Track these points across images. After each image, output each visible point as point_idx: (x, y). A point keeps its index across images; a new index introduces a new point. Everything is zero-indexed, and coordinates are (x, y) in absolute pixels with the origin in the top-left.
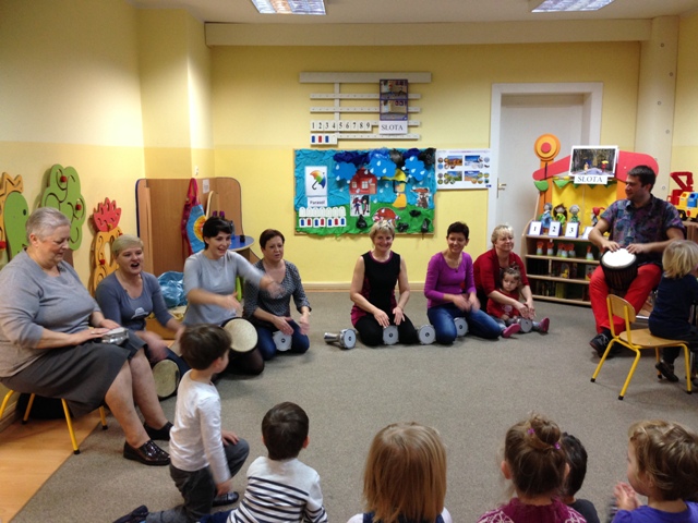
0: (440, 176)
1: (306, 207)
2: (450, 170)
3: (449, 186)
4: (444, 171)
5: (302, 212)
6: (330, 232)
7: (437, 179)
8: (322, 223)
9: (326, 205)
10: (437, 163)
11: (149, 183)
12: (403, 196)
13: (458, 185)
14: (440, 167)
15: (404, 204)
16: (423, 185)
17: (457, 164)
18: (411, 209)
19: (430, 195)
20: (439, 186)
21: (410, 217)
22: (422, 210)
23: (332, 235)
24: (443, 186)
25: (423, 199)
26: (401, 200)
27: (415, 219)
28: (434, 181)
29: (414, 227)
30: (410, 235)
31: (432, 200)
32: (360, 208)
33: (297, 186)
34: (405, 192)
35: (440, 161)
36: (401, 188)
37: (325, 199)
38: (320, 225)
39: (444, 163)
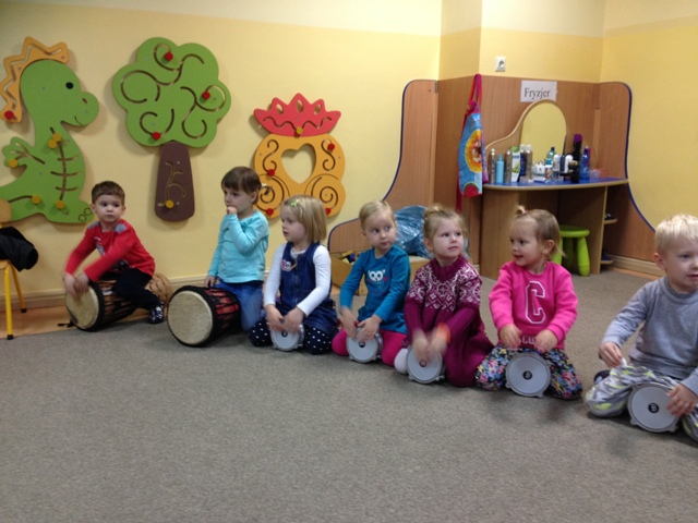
11: (441, 86)
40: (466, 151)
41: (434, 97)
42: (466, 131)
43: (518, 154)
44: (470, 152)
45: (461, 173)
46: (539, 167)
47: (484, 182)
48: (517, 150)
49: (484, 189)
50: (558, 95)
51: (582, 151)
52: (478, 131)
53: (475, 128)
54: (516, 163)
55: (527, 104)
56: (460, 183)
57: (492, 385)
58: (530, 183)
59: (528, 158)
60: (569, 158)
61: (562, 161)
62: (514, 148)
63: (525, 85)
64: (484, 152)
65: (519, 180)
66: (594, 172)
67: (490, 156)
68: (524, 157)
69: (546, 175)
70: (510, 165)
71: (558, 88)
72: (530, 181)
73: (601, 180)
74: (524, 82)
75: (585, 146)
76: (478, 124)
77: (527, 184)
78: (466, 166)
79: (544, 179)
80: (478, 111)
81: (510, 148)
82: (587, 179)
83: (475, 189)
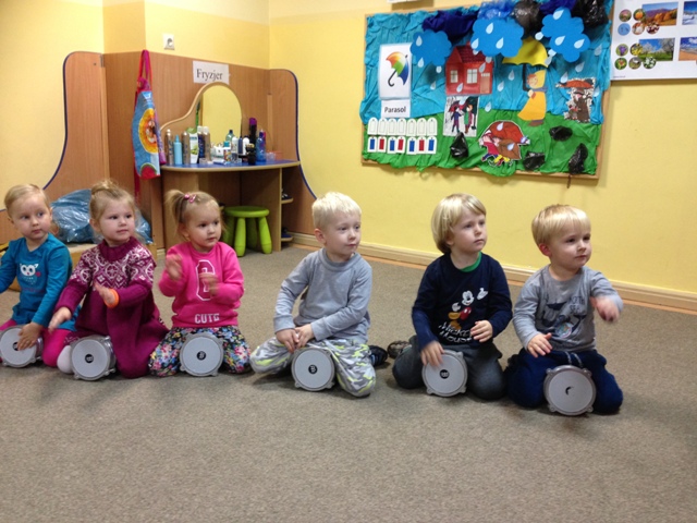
0: (622, 50)
1: (378, 119)
2: (646, 35)
3: (641, 73)
4: (631, 40)
5: (374, 126)
6: (411, 163)
7: (614, 57)
8: (400, 148)
9: (407, 113)
10: (617, 22)
12: (541, 96)
13: (662, 70)
14: (624, 30)
15: (541, 113)
16: (582, 74)
17: (663, 21)
18: (554, 125)
19: (597, 94)
20: (617, 74)
21: (549, 139)
22: (576, 126)
23: (414, 168)
24: (628, 73)
25: (581, 103)
26: (536, 105)
27: (561, 145)
28: (606, 62)
29: (557, 162)
30: (546, 178)
31: (600, 105)
32: (461, 119)
33: (367, 81)
34: (544, 89)
35: (624, 17)
36: (538, 80)
37: (407, 104)
38: (396, 150)
39: (632, 22)
40: (140, 131)
41: (101, 71)
42: (138, 110)
43: (196, 135)
44: (145, 133)
45: (137, 154)
46: (218, 149)
47: (161, 164)
48: (195, 131)
49: (162, 171)
50: (231, 78)
51: (258, 134)
52: (151, 110)
53: (147, 107)
54: (194, 144)
55: (201, 85)
56: (137, 165)
57: (166, 371)
58: (210, 165)
59: (206, 140)
60: (246, 141)
61: (240, 143)
62: (191, 130)
63: (196, 65)
64: (159, 132)
65: (198, 162)
66: (270, 155)
67: (166, 136)
68: (202, 139)
69: (225, 157)
70: (188, 146)
71: (230, 72)
72: (210, 163)
73: (277, 162)
74: (194, 62)
75: (260, 129)
76: (149, 103)
77: (206, 166)
78: (141, 147)
79: (222, 161)
80: (149, 89)
81: (186, 130)
82: (264, 161)
83: (153, 170)
